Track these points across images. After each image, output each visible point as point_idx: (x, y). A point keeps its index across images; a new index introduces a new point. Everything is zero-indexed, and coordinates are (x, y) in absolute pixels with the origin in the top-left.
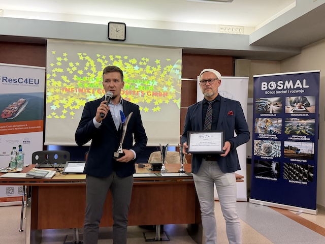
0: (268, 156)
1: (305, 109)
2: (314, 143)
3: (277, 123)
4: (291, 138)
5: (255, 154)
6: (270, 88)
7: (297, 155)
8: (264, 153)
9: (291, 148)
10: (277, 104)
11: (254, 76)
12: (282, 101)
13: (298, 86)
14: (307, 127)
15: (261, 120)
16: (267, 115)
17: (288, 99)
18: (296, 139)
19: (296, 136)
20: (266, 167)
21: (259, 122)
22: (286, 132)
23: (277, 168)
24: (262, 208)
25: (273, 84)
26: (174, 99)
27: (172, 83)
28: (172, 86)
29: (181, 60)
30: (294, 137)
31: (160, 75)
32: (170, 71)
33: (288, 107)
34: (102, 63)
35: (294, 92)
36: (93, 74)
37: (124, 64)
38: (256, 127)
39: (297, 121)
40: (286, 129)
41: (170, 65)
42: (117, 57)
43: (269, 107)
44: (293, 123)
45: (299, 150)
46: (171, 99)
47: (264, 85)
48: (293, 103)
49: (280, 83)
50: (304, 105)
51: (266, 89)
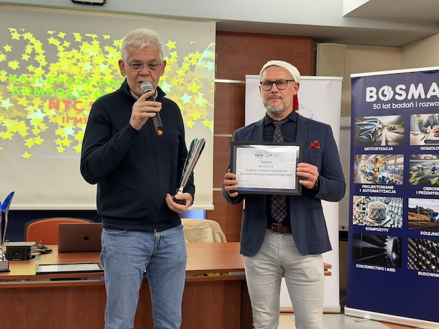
0: (379, 227)
3: (396, 164)
4: (422, 193)
5: (354, 223)
6: (382, 98)
7: (433, 224)
8: (371, 220)
9: (421, 210)
10: (394, 129)
11: (353, 76)
12: (405, 123)
13: (434, 94)
15: (366, 158)
16: (376, 149)
17: (415, 120)
18: (431, 193)
19: (430, 189)
20: (376, 247)
21: (362, 161)
22: (411, 181)
23: (395, 249)
24: (367, 325)
25: (387, 90)
26: (204, 120)
27: (199, 87)
28: (200, 94)
29: (214, 44)
30: (427, 190)
31: (177, 71)
32: (196, 63)
33: (416, 133)
34: (58, 46)
35: (427, 105)
36: (40, 68)
37: (104, 49)
38: (357, 172)
39: (432, 159)
40: (411, 174)
41: (197, 52)
42: (89, 35)
43: (379, 134)
44: (424, 164)
45: (436, 214)
46: (198, 119)
47: (371, 91)
48: (424, 126)
49: (401, 89)
51: (374, 99)
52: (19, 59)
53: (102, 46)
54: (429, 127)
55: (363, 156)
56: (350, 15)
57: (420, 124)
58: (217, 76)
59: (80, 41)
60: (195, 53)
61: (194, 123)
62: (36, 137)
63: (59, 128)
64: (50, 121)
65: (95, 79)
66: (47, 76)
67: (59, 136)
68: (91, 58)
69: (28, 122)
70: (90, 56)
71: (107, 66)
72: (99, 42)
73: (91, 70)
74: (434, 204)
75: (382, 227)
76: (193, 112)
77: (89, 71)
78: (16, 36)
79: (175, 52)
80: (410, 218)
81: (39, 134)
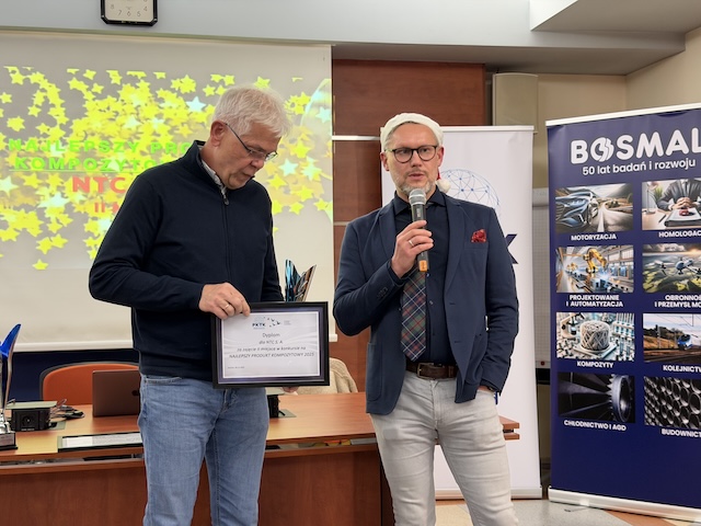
0: (598, 360)
1: (697, 217)
3: (621, 261)
4: (663, 304)
5: (559, 355)
6: (596, 157)
7: (683, 353)
8: (585, 350)
9: (663, 333)
10: (616, 205)
11: (550, 123)
12: (634, 195)
13: (677, 148)
15: (575, 253)
16: (590, 237)
17: (649, 189)
18: (677, 305)
19: (677, 297)
20: (594, 392)
21: (569, 258)
22: (646, 286)
23: (624, 394)
24: (585, 515)
25: (604, 143)
26: (317, 201)
27: (309, 149)
28: (310, 160)
29: (330, 80)
30: (672, 300)
32: (302, 112)
33: (651, 210)
34: (84, 92)
35: (667, 165)
36: (58, 127)
37: (157, 95)
38: (561, 275)
39: (678, 251)
40: (646, 276)
41: (303, 93)
42: (133, 73)
43: (594, 214)
44: (666, 259)
45: (687, 338)
46: (308, 200)
47: (579, 147)
48: (664, 199)
49: (625, 142)
50: (697, 203)
51: (584, 159)
52: (24, 114)
53: (153, 90)
54: (672, 201)
55: (570, 250)
56: (543, 29)
57: (657, 196)
58: (336, 131)
59: (119, 83)
60: (299, 96)
61: (302, 206)
62: (55, 235)
63: (90, 220)
64: (75, 211)
65: (142, 144)
66: (68, 139)
67: (90, 234)
68: (136, 108)
69: (41, 213)
70: (135, 105)
71: (162, 121)
73: (137, 128)
74: (682, 322)
75: (603, 360)
76: (300, 189)
77: (134, 129)
78: (18, 78)
80: (646, 344)
81: (58, 232)
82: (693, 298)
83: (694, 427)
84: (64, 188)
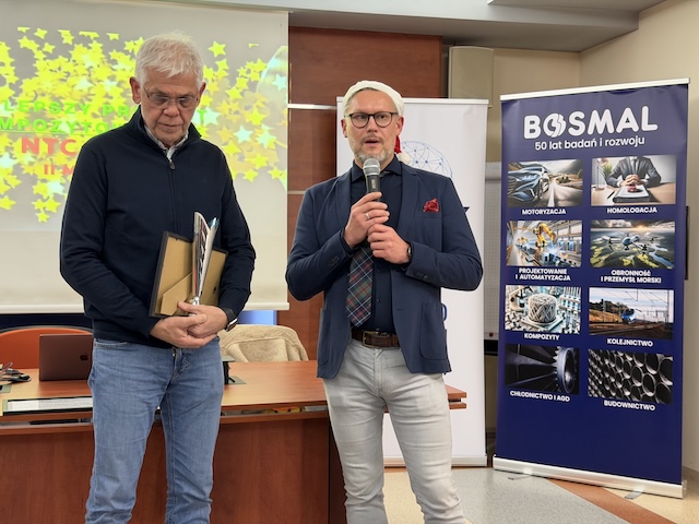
0: (545, 333)
1: (645, 194)
2: (672, 292)
3: (570, 236)
4: (609, 279)
5: (507, 327)
6: (549, 133)
7: (627, 327)
8: (532, 323)
9: (608, 306)
10: (567, 180)
11: (504, 98)
12: (584, 171)
13: (628, 126)
14: (654, 246)
15: (525, 227)
16: (541, 212)
17: (599, 166)
18: (623, 280)
19: (622, 273)
20: (540, 363)
21: (519, 231)
22: (593, 261)
23: (568, 367)
24: (528, 484)
25: (557, 119)
26: (271, 169)
27: (264, 116)
28: (266, 128)
29: (286, 48)
30: (618, 275)
31: (227, 92)
32: (257, 78)
33: (600, 186)
34: (35, 51)
35: (616, 143)
36: (7, 86)
37: (109, 56)
38: (511, 249)
39: (625, 227)
40: (593, 251)
41: (259, 60)
42: (86, 34)
43: (545, 189)
44: (613, 234)
45: (632, 312)
46: (262, 167)
47: (532, 122)
48: (613, 176)
49: (577, 118)
50: (645, 180)
51: (536, 134)
53: (106, 51)
54: (620, 178)
55: (521, 223)
56: (499, 2)
57: (607, 172)
58: (292, 98)
59: (71, 43)
60: (255, 62)
61: (256, 174)
62: (2, 196)
63: (39, 182)
64: (24, 172)
65: (96, 104)
66: (17, 99)
67: (39, 196)
68: (88, 69)
70: (87, 66)
71: (115, 83)
72: (101, 45)
73: (89, 89)
74: (627, 296)
75: (550, 333)
76: (254, 156)
77: (86, 90)
79: (225, 61)
80: (591, 318)
81: (6, 193)
82: (638, 273)
83: (635, 399)
84: (12, 149)
